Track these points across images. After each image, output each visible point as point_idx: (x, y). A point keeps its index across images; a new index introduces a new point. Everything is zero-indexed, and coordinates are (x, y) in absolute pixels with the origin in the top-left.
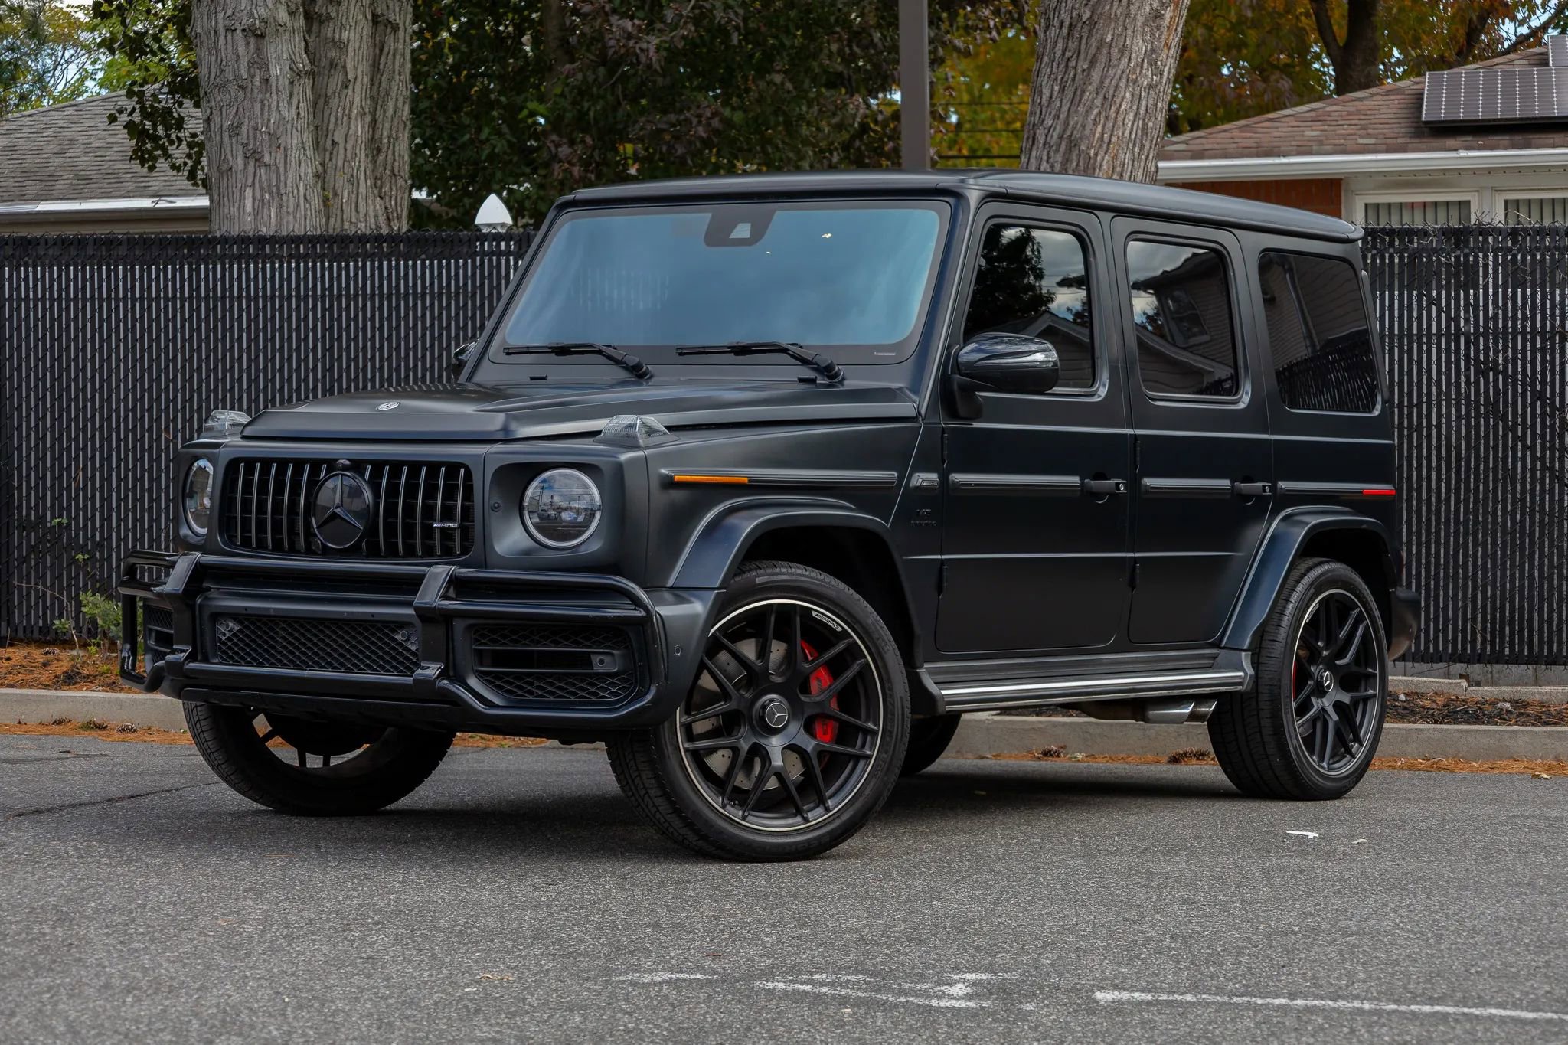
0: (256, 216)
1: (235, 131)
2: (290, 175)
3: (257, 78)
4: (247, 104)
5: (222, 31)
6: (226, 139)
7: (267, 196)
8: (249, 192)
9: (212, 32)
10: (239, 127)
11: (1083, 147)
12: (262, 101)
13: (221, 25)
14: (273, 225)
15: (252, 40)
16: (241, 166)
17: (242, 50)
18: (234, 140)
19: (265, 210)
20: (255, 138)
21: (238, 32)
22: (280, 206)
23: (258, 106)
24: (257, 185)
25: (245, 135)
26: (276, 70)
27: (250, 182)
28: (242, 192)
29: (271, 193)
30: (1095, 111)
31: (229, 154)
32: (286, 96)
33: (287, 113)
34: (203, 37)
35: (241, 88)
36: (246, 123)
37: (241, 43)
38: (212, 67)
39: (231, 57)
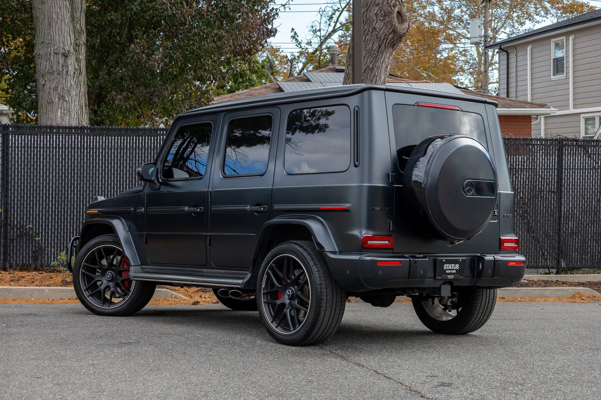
0: (61, 119)
1: (56, 89)
2: (73, 105)
3: (65, 71)
4: (61, 79)
5: (52, 54)
6: (52, 91)
7: (66, 112)
8: (59, 110)
9: (48, 54)
10: (57, 87)
12: (66, 80)
13: (52, 51)
14: (67, 122)
15: (63, 57)
16: (57, 101)
17: (60, 61)
18: (55, 92)
19: (65, 117)
20: (63, 91)
21: (60, 54)
22: (70, 115)
23: (64, 80)
24: (63, 108)
25: (59, 90)
26: (70, 68)
27: (60, 107)
28: (57, 110)
31: (52, 97)
32: (72, 77)
33: (73, 83)
34: (43, 55)
35: (59, 74)
36: (60, 86)
37: (60, 58)
38: (47, 66)
39: (56, 63)
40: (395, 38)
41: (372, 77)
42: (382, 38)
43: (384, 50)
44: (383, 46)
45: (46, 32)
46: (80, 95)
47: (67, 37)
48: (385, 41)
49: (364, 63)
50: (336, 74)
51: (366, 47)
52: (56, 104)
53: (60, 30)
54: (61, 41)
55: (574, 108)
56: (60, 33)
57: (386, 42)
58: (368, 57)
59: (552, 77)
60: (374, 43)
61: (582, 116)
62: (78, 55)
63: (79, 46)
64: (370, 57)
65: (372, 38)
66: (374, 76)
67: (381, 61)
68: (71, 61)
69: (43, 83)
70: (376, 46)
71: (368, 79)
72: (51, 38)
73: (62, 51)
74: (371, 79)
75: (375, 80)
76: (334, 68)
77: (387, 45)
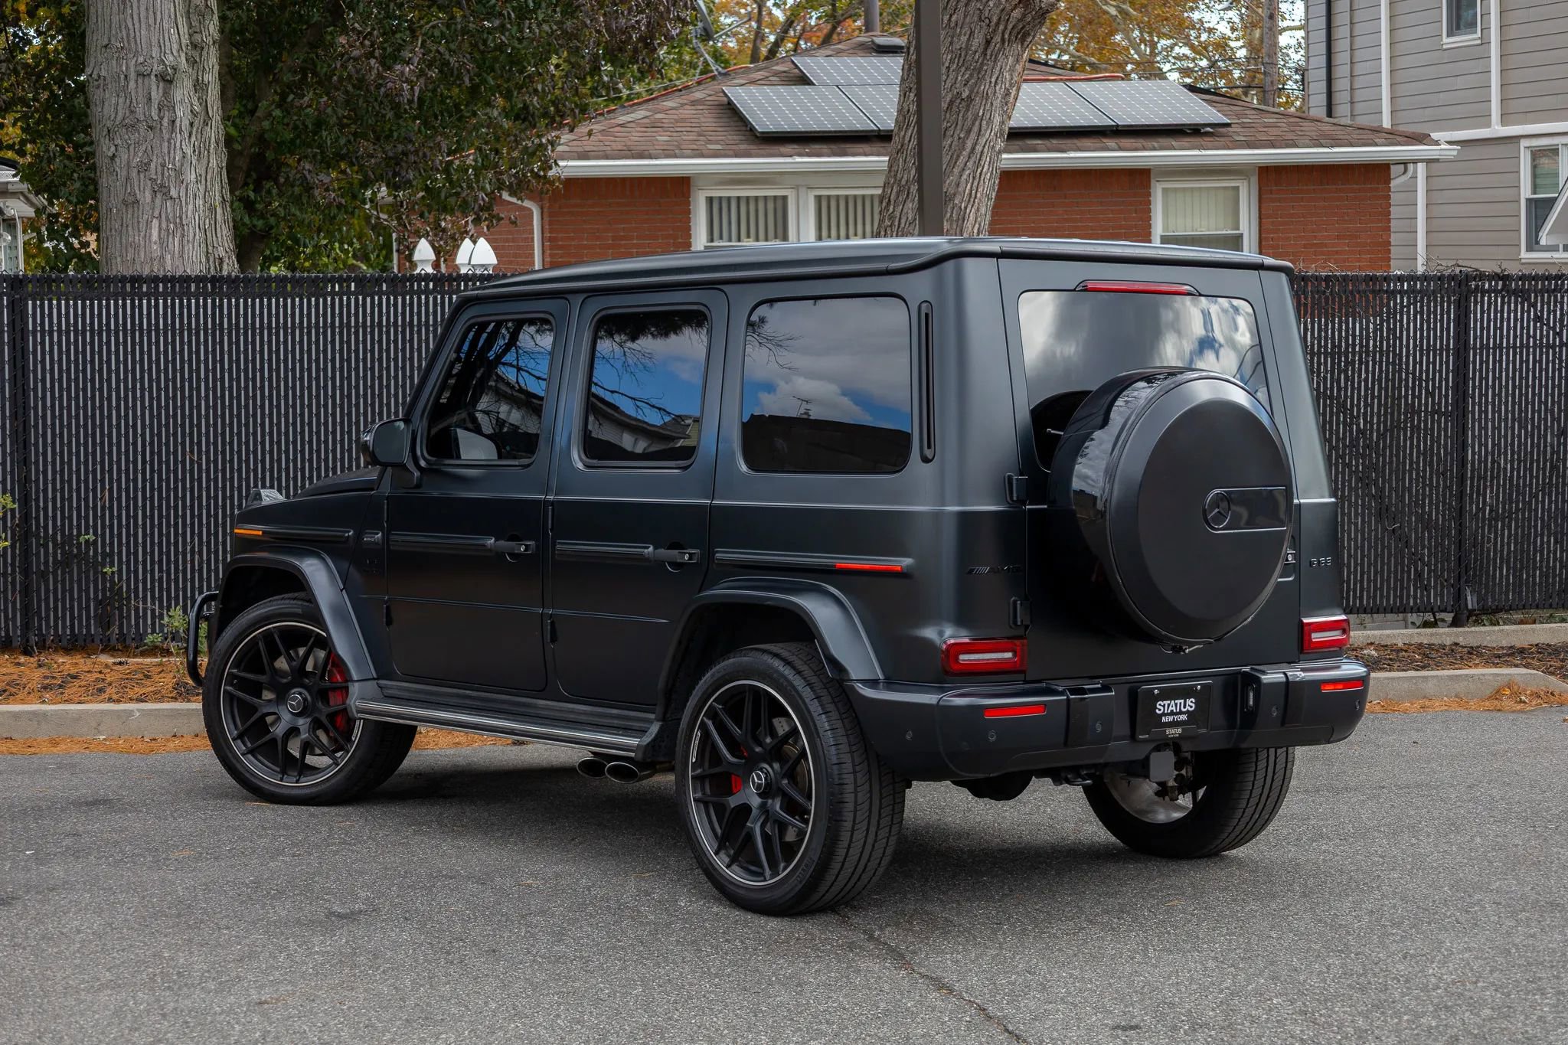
0: (162, 244)
1: (144, 167)
2: (190, 207)
3: (166, 120)
4: (156, 142)
5: (133, 75)
6: (134, 174)
7: (172, 226)
8: (155, 223)
9: (122, 76)
10: (148, 164)
11: (956, 201)
12: (169, 143)
13: (132, 69)
14: (176, 252)
15: (161, 85)
16: (148, 199)
17: (154, 94)
18: (142, 176)
19: (171, 240)
20: (163, 174)
21: (153, 77)
22: (183, 236)
23: (166, 144)
24: (163, 217)
25: (153, 172)
26: (180, 113)
27: (156, 214)
28: (148, 223)
29: (175, 223)
30: (967, 172)
31: (136, 188)
32: (186, 135)
33: (189, 151)
34: (108, 80)
35: (151, 128)
36: (155, 160)
37: (154, 87)
38: (119, 108)
39: (142, 99)
40: (1029, 18)
41: (969, 122)
42: (995, 19)
43: (999, 50)
44: (998, 38)
45: (115, 19)
46: (209, 177)
47: (169, 31)
48: (1001, 27)
49: (949, 85)
50: (876, 61)
51: (951, 43)
52: (147, 208)
53: (151, 13)
54: (154, 42)
55: (1504, 122)
56: (151, 21)
57: (1006, 28)
58: (958, 70)
59: (1445, 40)
60: (972, 33)
61: (1524, 143)
62: (200, 74)
63: (202, 48)
64: (963, 69)
65: (967, 20)
66: (975, 120)
67: (993, 80)
68: (182, 92)
69: (110, 154)
70: (977, 41)
71: (959, 127)
72: (128, 35)
73: (157, 68)
74: (966, 128)
75: (976, 129)
76: (873, 41)
77: (1006, 36)
